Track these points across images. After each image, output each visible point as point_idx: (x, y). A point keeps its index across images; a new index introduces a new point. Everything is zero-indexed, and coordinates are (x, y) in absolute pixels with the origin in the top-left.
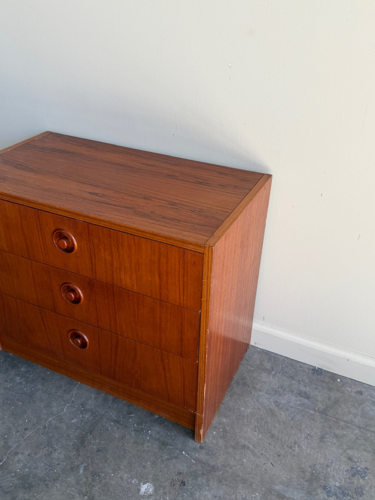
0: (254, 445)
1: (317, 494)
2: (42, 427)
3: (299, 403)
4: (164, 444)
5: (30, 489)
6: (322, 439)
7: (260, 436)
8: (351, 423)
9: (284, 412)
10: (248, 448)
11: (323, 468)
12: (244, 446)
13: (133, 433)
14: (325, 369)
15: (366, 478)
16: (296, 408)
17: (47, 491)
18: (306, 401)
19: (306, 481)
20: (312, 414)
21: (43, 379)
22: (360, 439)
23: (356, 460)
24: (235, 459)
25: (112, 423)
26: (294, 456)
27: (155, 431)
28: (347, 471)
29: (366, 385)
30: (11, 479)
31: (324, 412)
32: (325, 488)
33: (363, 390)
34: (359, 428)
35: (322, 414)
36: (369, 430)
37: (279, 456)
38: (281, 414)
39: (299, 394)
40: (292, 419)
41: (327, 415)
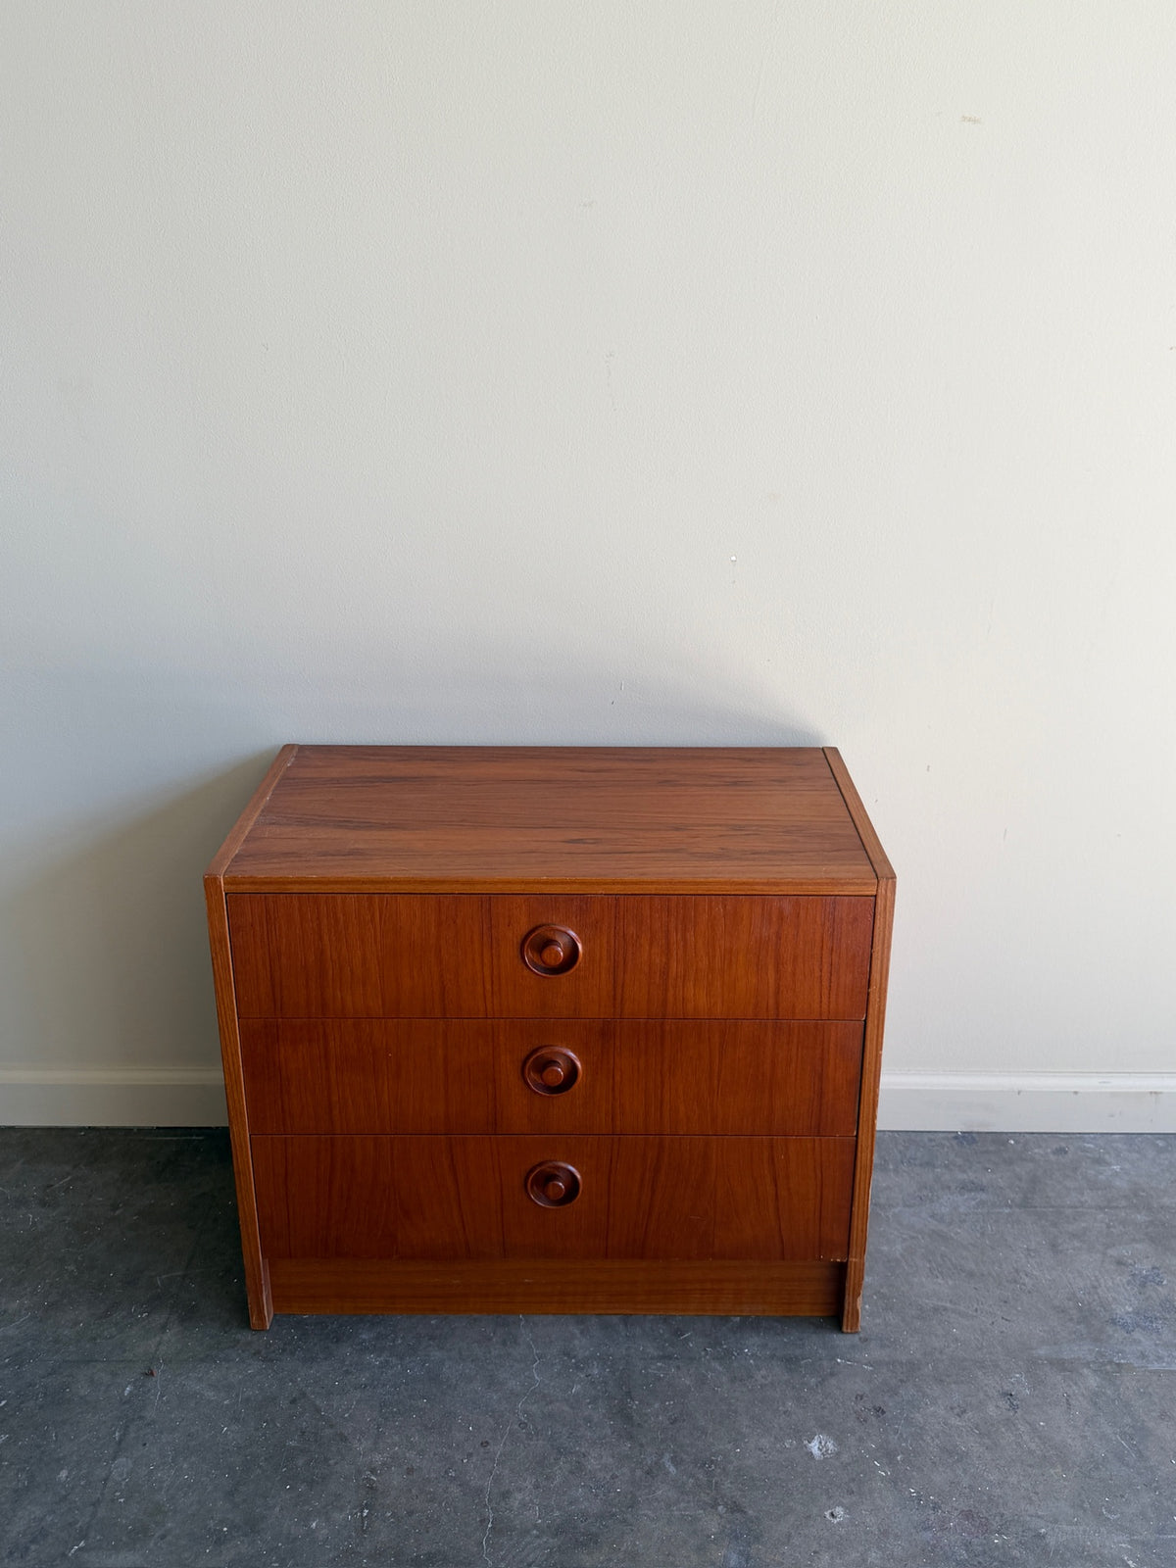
0: (951, 1301)
1: (1110, 1337)
2: (516, 1427)
3: (973, 1203)
4: (790, 1362)
5: (596, 1542)
6: (1054, 1247)
7: (950, 1282)
8: (1082, 1206)
9: (960, 1228)
10: (945, 1309)
11: (1089, 1293)
12: (936, 1310)
13: (716, 1365)
14: (976, 1130)
15: (1165, 1282)
16: (977, 1214)
17: (632, 1530)
18: (983, 1196)
19: (1079, 1323)
20: (1009, 1215)
21: (432, 1338)
22: (1114, 1227)
23: (1130, 1261)
24: (936, 1336)
25: (659, 1364)
26: (1029, 1292)
27: (752, 1345)
28: (1129, 1283)
29: (1062, 1136)
30: (538, 1541)
31: (1025, 1204)
32: (1114, 1322)
33: (1063, 1145)
34: (1101, 1208)
35: (1025, 1207)
36: (1117, 1207)
37: (1005, 1302)
38: (957, 1233)
39: (963, 1188)
40: (983, 1234)
41: (1036, 1207)
